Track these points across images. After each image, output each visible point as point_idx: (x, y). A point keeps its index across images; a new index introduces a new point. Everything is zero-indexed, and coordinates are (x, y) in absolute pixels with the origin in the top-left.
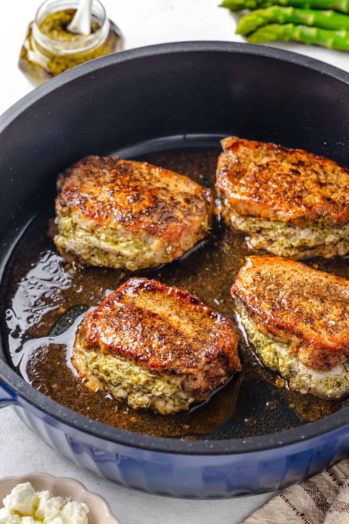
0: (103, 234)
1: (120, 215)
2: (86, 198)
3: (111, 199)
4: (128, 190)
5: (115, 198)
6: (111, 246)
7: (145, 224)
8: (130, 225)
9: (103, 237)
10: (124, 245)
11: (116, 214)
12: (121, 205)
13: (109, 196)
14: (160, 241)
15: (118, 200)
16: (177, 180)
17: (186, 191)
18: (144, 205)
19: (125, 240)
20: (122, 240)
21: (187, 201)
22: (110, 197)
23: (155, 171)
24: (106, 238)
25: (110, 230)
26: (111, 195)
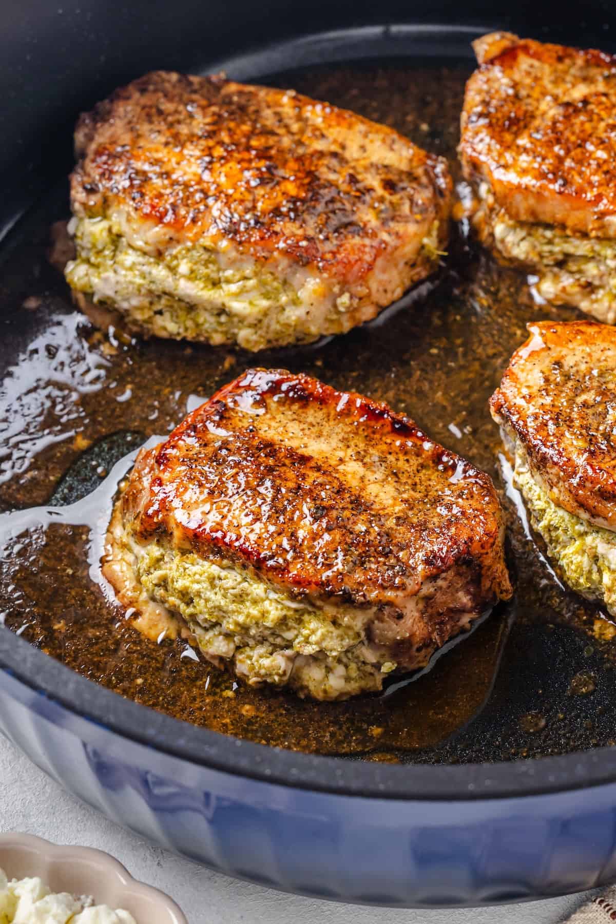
0: (185, 261)
1: (226, 216)
2: (145, 173)
3: (207, 176)
4: (246, 155)
5: (215, 175)
6: (202, 289)
7: (287, 238)
8: (250, 242)
9: (184, 267)
10: (233, 288)
11: (215, 213)
12: (231, 191)
13: (200, 171)
14: (322, 280)
15: (223, 179)
16: (366, 136)
17: (386, 162)
18: (284, 193)
19: (237, 277)
20: (230, 278)
21: (390, 185)
22: (203, 171)
23: (313, 112)
24: (192, 271)
25: (202, 251)
26: (206, 168)
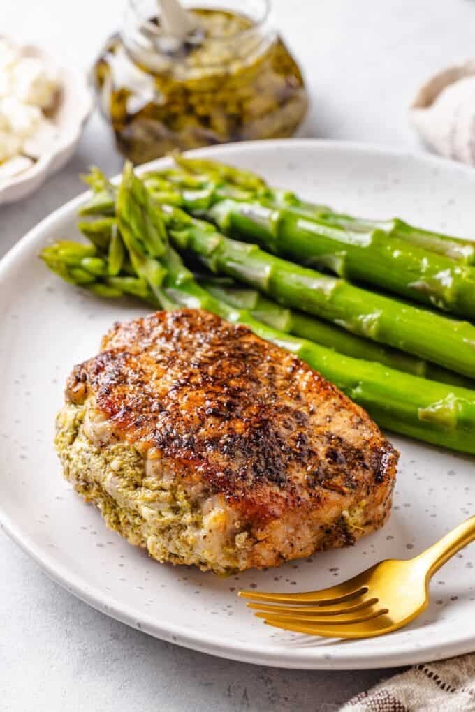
0: (118, 457)
1: (166, 430)
3: (172, 395)
4: (218, 389)
5: (180, 396)
6: (125, 487)
7: (209, 465)
8: (173, 458)
9: (115, 464)
10: (149, 494)
11: (159, 425)
12: (183, 412)
13: (170, 388)
15: (183, 402)
16: (338, 409)
17: (344, 436)
18: (229, 429)
19: (155, 486)
20: (150, 485)
21: (332, 454)
22: (173, 390)
23: (302, 377)
24: (121, 469)
25: (133, 453)
26: (176, 388)
